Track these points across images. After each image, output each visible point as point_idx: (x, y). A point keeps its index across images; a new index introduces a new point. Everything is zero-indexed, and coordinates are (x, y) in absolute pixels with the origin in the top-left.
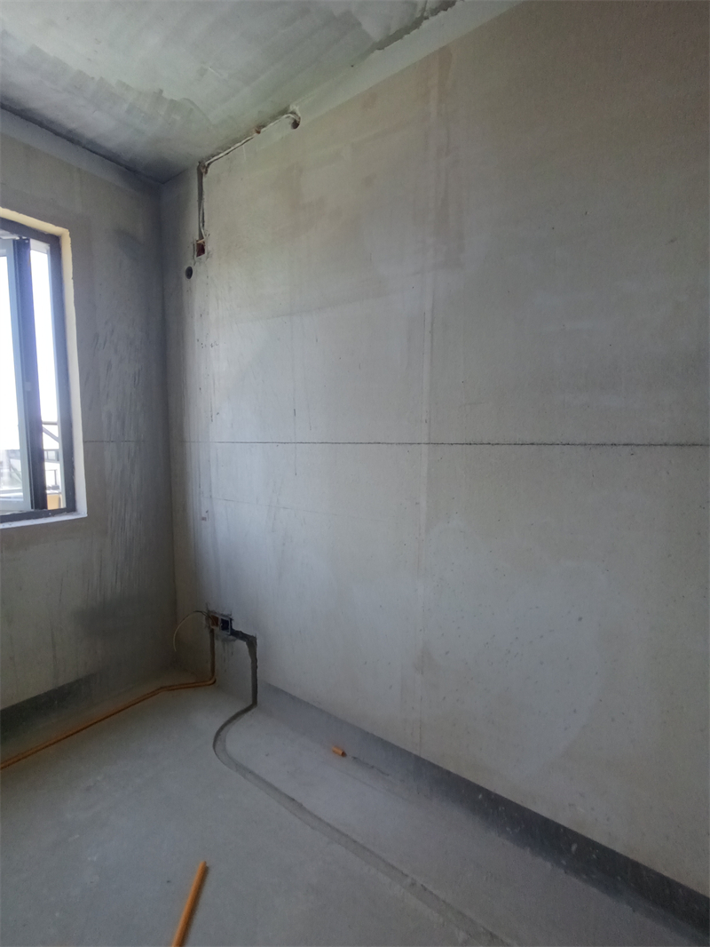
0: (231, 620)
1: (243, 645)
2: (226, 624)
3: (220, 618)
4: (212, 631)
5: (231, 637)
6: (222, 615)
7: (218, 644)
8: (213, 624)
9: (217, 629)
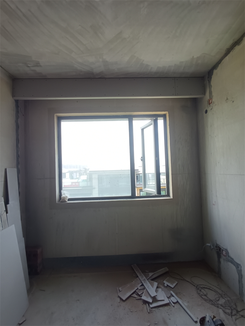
6: (223, 248)
7: (222, 260)
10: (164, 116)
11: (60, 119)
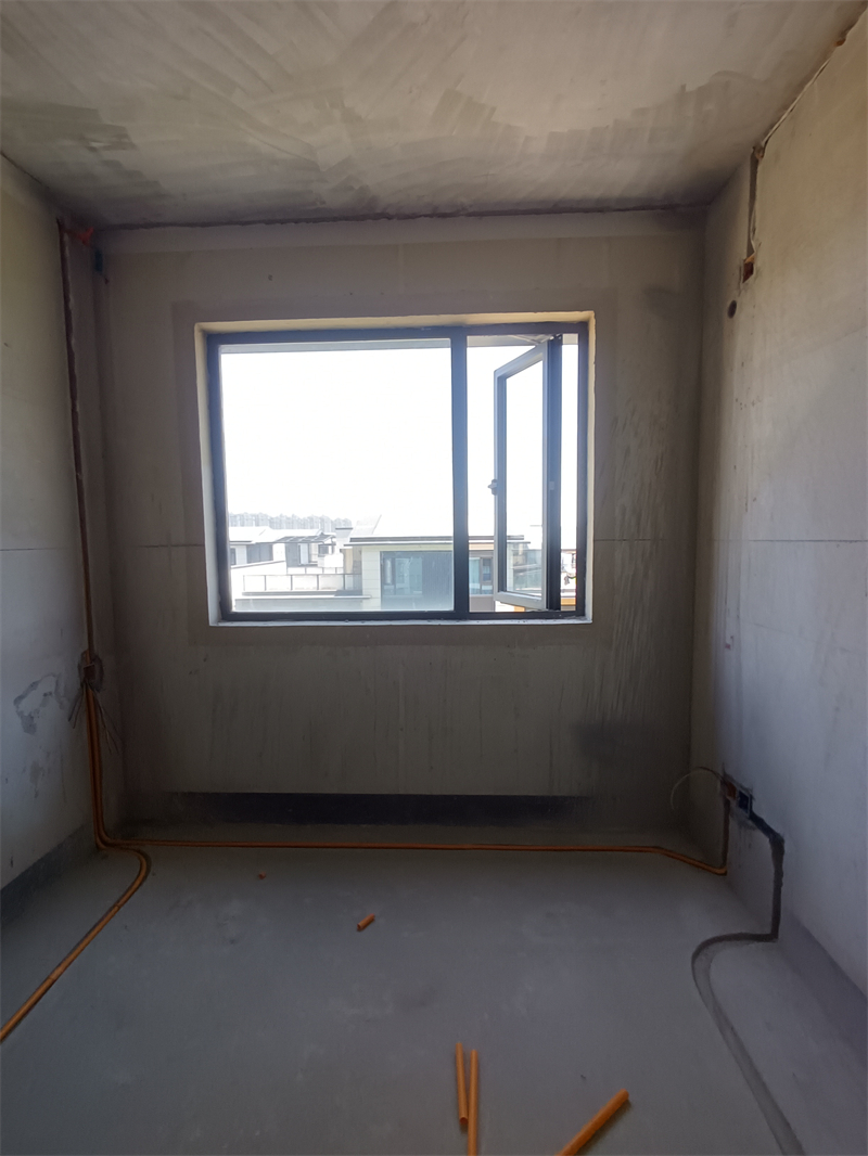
0: (752, 797)
1: (764, 842)
2: (745, 801)
3: (738, 789)
4: (727, 803)
5: (750, 823)
6: (742, 787)
7: (733, 825)
8: (730, 795)
9: (734, 804)
10: (581, 328)
11: (214, 342)
